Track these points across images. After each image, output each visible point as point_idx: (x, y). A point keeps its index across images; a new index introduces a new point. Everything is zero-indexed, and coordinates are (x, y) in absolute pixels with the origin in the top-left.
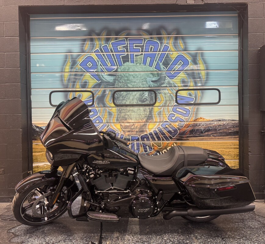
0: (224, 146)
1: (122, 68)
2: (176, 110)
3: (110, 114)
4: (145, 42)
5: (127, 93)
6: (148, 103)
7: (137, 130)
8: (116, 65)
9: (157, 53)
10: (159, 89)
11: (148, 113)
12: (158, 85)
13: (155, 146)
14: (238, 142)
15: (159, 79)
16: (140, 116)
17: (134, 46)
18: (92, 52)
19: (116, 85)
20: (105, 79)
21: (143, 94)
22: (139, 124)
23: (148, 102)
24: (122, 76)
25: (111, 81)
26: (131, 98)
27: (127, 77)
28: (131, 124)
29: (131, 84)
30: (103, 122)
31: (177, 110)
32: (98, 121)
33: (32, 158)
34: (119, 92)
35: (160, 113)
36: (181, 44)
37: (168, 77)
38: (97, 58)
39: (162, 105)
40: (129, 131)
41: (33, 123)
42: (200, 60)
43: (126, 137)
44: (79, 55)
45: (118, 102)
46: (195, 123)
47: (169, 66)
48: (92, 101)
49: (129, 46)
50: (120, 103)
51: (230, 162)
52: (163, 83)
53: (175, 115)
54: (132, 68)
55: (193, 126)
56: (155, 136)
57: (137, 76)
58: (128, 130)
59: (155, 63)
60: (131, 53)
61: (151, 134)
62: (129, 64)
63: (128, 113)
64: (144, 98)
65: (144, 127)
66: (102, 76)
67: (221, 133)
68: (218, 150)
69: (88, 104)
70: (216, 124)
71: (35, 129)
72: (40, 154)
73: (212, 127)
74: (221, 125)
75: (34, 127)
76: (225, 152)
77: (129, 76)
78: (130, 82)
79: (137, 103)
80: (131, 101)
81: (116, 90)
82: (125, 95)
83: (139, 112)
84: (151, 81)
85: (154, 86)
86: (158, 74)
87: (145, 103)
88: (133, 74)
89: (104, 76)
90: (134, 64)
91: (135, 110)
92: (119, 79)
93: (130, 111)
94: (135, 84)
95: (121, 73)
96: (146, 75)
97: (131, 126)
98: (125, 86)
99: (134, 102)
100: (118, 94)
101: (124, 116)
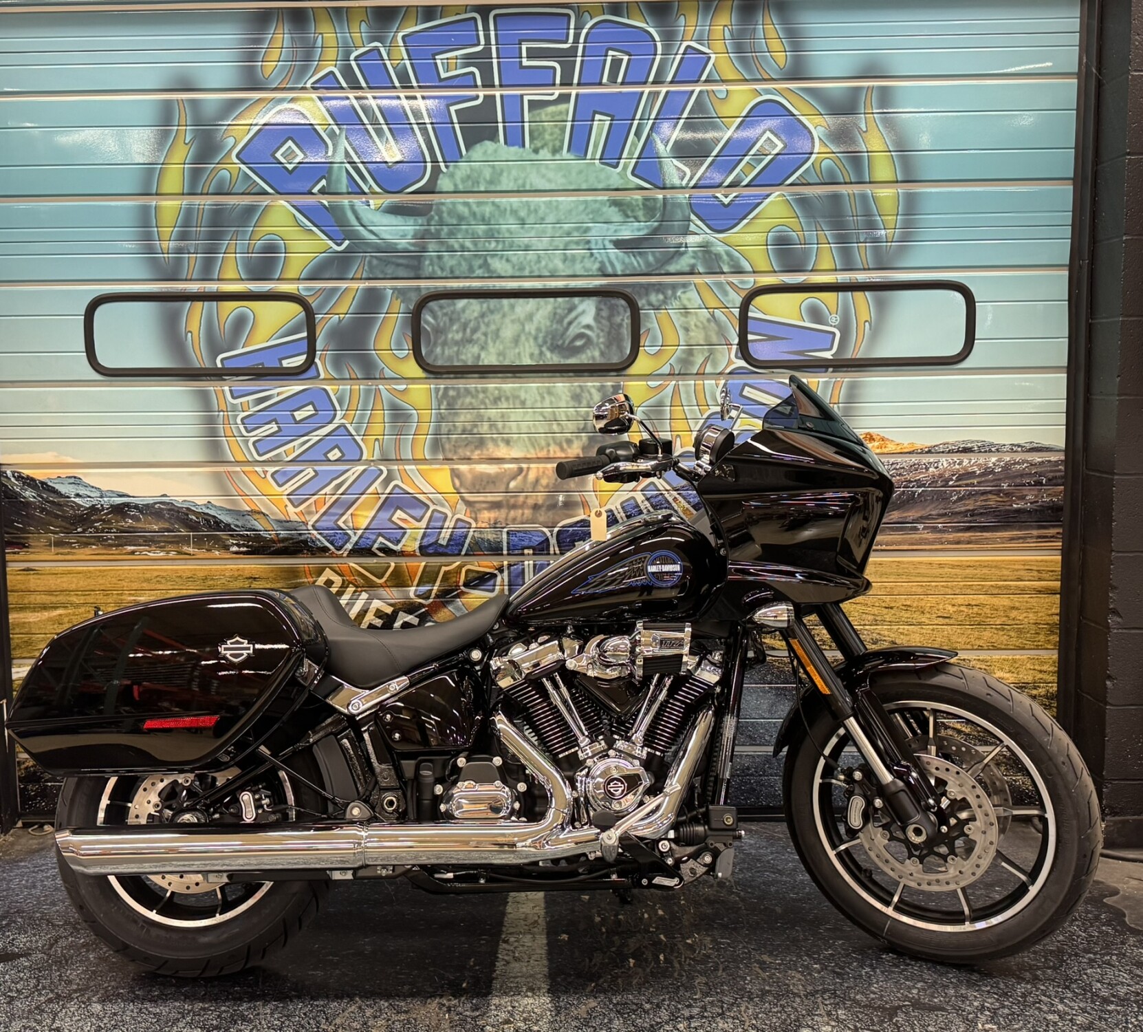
0: (985, 580)
1: (459, 175)
2: (741, 395)
3: (399, 415)
4: (584, 31)
5: (485, 306)
6: (593, 358)
7: (540, 497)
8: (428, 159)
9: (647, 90)
10: (653, 285)
12: (648, 264)
14: (1060, 557)
15: (655, 231)
16: (555, 427)
17: (524, 54)
18: (304, 88)
19: (427, 262)
20: (371, 232)
21: (571, 310)
23: (597, 354)
24: (461, 218)
25: (403, 243)
26: (508, 332)
27: (485, 221)
28: (507, 466)
29: (508, 260)
30: (364, 458)
31: (745, 393)
32: (339, 454)
33: (9, 639)
34: (442, 302)
35: (655, 414)
36: (775, 44)
37: (699, 223)
38: (332, 122)
39: (666, 370)
40: (496, 505)
42: (873, 130)
43: (485, 536)
44: (236, 103)
45: (441, 355)
47: (710, 159)
48: (304, 346)
49: (494, 54)
50: (450, 358)
51: (1015, 661)
52: (678, 254)
54: (514, 173)
57: (541, 213)
58: (490, 499)
59: (633, 147)
62: (496, 151)
64: (573, 331)
65: (572, 486)
66: (358, 218)
67: (973, 513)
68: (953, 603)
69: (285, 363)
70: (945, 465)
71: (16, 493)
72: (44, 618)
73: (924, 485)
74: (974, 472)
75: (13, 479)
76: (988, 611)
77: (497, 213)
78: (500, 247)
79: (541, 359)
80: (504, 348)
81: (428, 289)
82: (476, 318)
83: (547, 404)
84: (611, 241)
85: (626, 268)
86: (648, 203)
87: (579, 356)
88: (515, 206)
89: (368, 215)
90: (521, 150)
91: (528, 397)
92: (442, 229)
93: (503, 399)
94: (529, 258)
95: (452, 200)
96: (586, 208)
97: (505, 480)
98: (476, 267)
99: (522, 354)
100: (439, 314)
101: (469, 428)
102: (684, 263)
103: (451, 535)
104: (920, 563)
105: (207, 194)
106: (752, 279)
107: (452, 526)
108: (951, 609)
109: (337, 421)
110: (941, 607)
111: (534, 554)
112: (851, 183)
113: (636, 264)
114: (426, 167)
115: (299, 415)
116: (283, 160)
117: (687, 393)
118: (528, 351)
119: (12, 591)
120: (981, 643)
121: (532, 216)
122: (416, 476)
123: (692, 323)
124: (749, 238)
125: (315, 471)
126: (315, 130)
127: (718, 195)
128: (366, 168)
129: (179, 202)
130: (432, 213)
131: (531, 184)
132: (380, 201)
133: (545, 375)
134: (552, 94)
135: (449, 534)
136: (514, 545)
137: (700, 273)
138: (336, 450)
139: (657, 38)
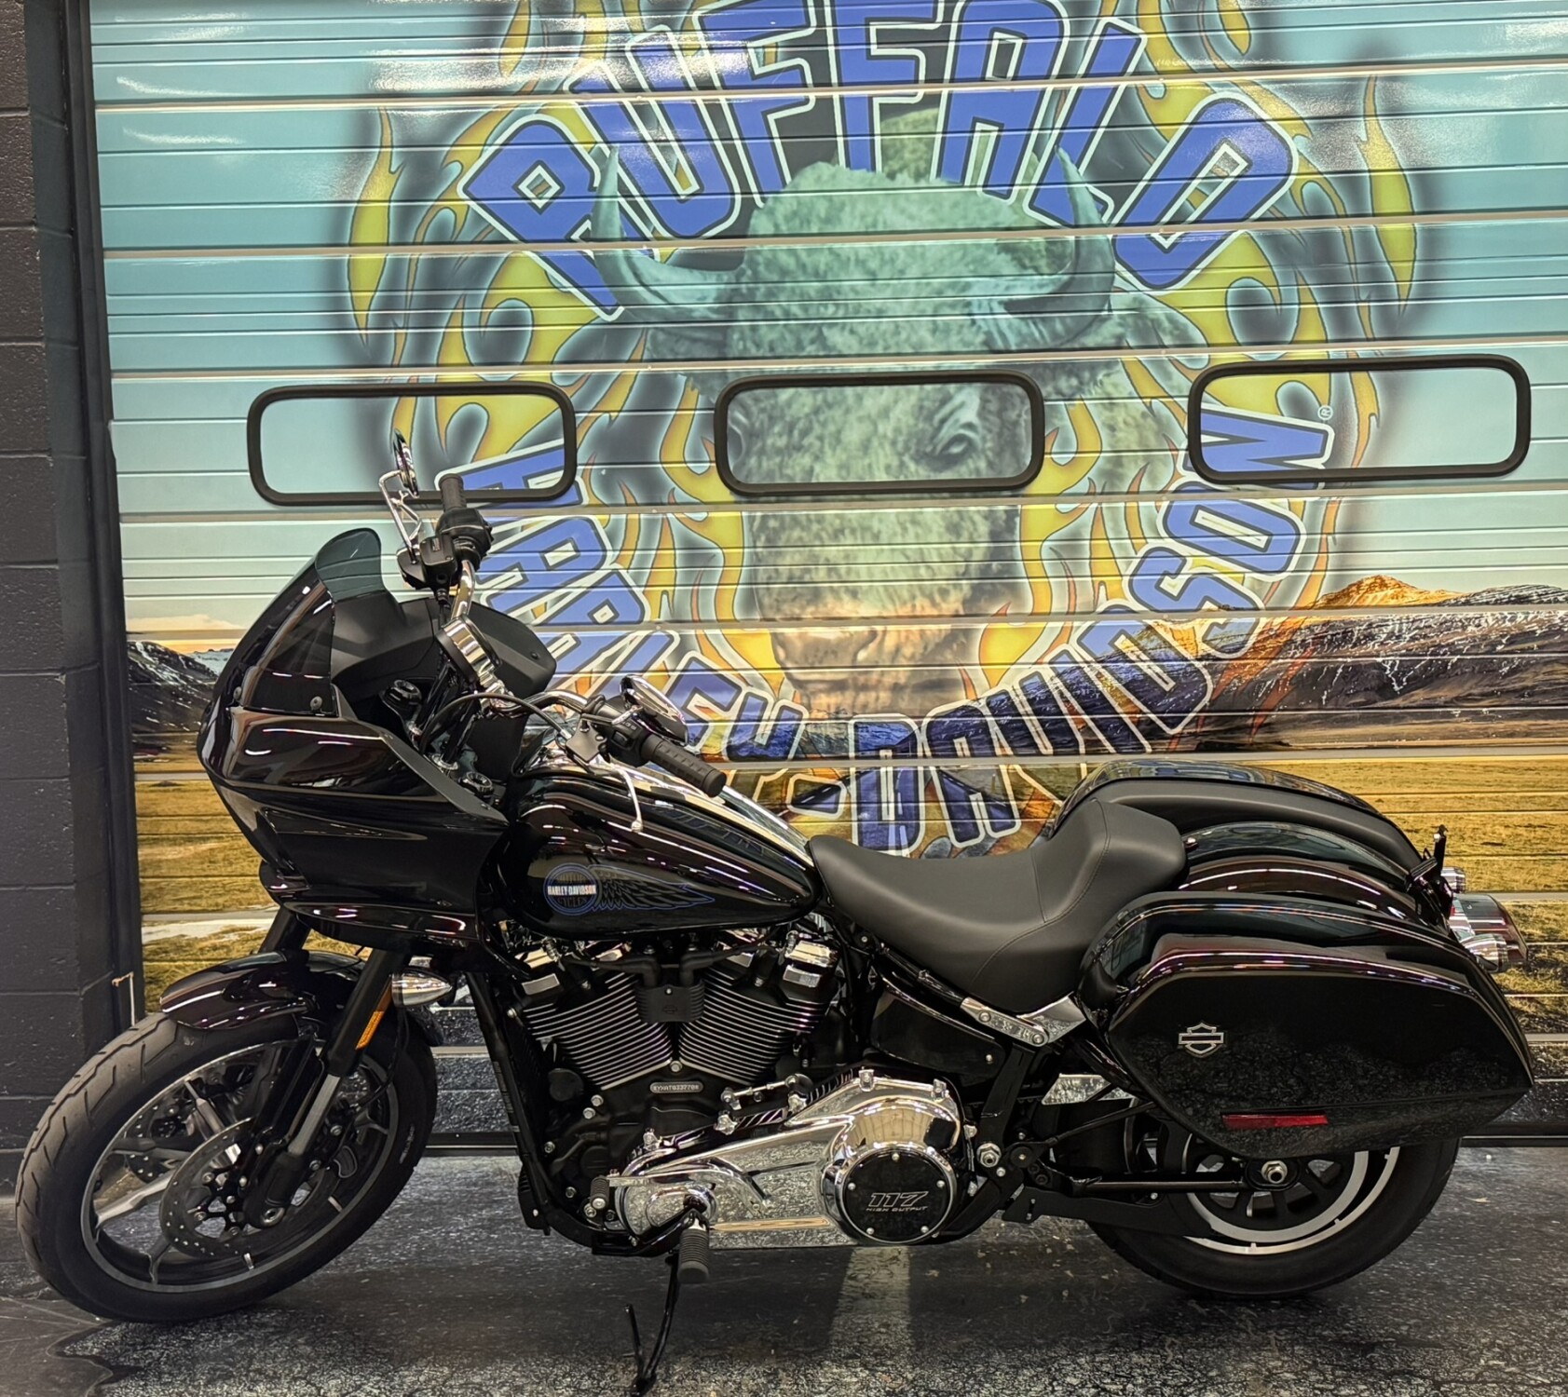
0: (1552, 789)
1: (781, 211)
2: (1192, 522)
3: (696, 556)
4: (960, 5)
5: (820, 397)
6: (977, 470)
7: (902, 674)
8: (737, 189)
9: (1050, 88)
10: (1063, 365)
11: (981, 549)
12: (1055, 335)
13: (1036, 796)
15: (1065, 288)
16: (923, 572)
17: (873, 39)
18: (559, 92)
19: (736, 336)
20: (656, 294)
21: (944, 402)
22: (915, 628)
23: (982, 464)
24: (784, 272)
25: (701, 309)
26: (853, 435)
27: (818, 276)
28: (853, 629)
29: (852, 332)
30: (647, 618)
31: (1198, 520)
32: (611, 614)
33: (138, 885)
34: (759, 392)
35: (1067, 551)
36: (1234, 20)
37: (1128, 275)
38: (598, 138)
39: (1083, 487)
40: (838, 686)
41: (131, 625)
42: (1376, 139)
43: (823, 731)
44: (461, 115)
45: (756, 469)
46: (1334, 616)
47: (1142, 185)
48: (560, 459)
49: (831, 40)
50: (770, 473)
52: (1097, 320)
53: (1184, 559)
54: (860, 207)
55: (1319, 640)
56: (1032, 723)
57: (899, 264)
58: (829, 677)
59: (1031, 168)
60: (848, 93)
61: (1002, 706)
62: (834, 176)
63: (832, 552)
64: (947, 432)
65: (949, 656)
66: (637, 275)
67: (1532, 691)
68: (1508, 821)
69: (534, 484)
70: (1491, 622)
71: (149, 673)
72: (188, 854)
73: (1459, 652)
74: (1534, 632)
75: (145, 654)
76: (1558, 835)
77: (836, 265)
78: (841, 313)
79: (901, 472)
80: (849, 458)
81: (737, 373)
82: (807, 415)
83: (910, 538)
84: (1001, 303)
85: (1024, 341)
86: (1053, 248)
87: (956, 468)
88: (861, 256)
89: (650, 270)
90: (871, 174)
91: (883, 528)
92: (757, 289)
93: (847, 532)
94: (883, 327)
95: (771, 247)
96: (964, 256)
97: (851, 649)
98: (806, 343)
99: (874, 466)
100: (754, 409)
101: (797, 574)
102: (1106, 333)
103: (773, 730)
104: (1457, 765)
105: (422, 244)
106: (1206, 356)
107: (774, 717)
108: (1504, 832)
109: (608, 566)
110: (1488, 829)
111: (894, 757)
112: (1347, 216)
113: (1037, 335)
114: (733, 201)
115: (553, 558)
116: (530, 195)
117: (1115, 521)
118: (883, 461)
119: (142, 816)
120: (1548, 881)
121: (887, 268)
122: (721, 645)
123: (1120, 419)
124: (1199, 297)
125: (576, 638)
126: (576, 151)
127: (1155, 235)
128: (648, 203)
129: (381, 256)
130: (743, 266)
131: (885, 223)
132: (669, 250)
133: (908, 496)
134: (914, 95)
135: (770, 728)
136: (865, 745)
137: (1130, 348)
138: (606, 609)
139: (1064, 13)
